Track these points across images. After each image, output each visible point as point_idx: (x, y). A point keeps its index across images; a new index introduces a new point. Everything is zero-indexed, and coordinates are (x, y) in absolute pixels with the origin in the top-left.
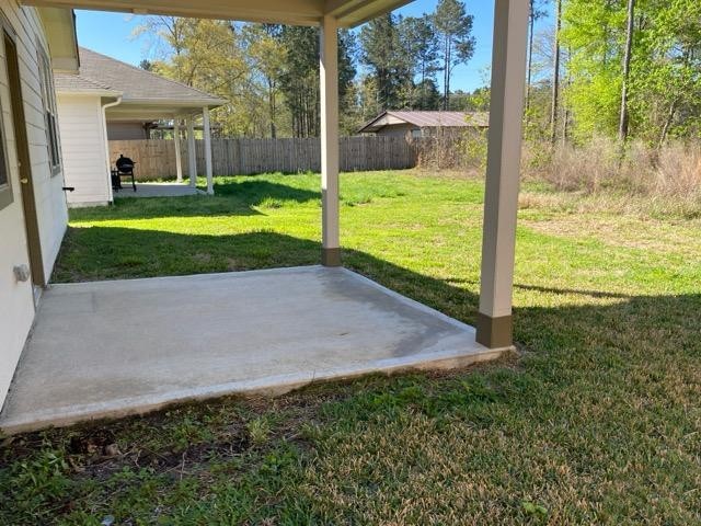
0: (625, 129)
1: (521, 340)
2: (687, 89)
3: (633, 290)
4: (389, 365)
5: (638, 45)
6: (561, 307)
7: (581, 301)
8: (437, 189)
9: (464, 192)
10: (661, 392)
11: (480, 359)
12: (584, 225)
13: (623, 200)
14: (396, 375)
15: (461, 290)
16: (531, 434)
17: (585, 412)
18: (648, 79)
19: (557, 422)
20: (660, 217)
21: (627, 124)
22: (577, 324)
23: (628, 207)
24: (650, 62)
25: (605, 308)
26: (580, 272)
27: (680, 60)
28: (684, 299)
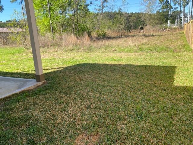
0: (53, 31)
1: (46, 80)
2: (64, 21)
3: (65, 66)
4: (18, 91)
5: (51, 10)
6: (52, 72)
7: (56, 70)
8: (4, 51)
9: (14, 51)
10: (76, 80)
11: (39, 85)
12: (50, 55)
13: (57, 48)
14: (20, 93)
15: (27, 73)
16: (56, 93)
17: (64, 87)
18: (56, 19)
19: (60, 90)
20: (66, 51)
21: (53, 30)
22: (57, 74)
23: (58, 50)
24: (55, 14)
25: (61, 70)
26: (53, 65)
27: (61, 14)
28: (75, 66)
